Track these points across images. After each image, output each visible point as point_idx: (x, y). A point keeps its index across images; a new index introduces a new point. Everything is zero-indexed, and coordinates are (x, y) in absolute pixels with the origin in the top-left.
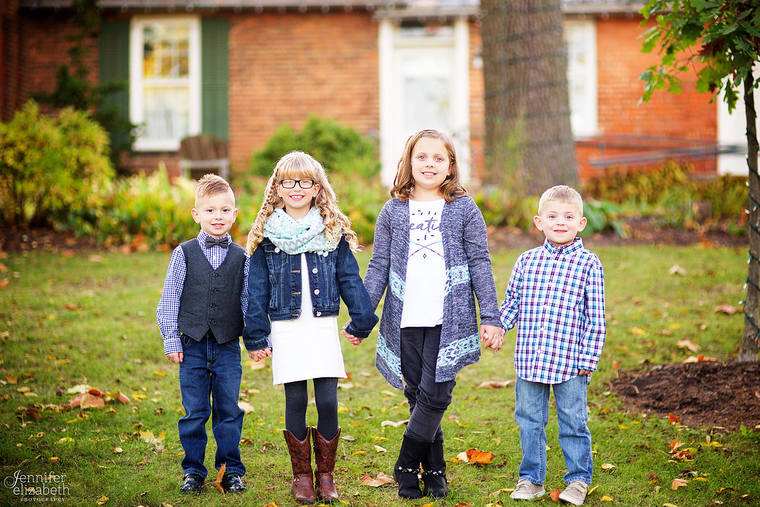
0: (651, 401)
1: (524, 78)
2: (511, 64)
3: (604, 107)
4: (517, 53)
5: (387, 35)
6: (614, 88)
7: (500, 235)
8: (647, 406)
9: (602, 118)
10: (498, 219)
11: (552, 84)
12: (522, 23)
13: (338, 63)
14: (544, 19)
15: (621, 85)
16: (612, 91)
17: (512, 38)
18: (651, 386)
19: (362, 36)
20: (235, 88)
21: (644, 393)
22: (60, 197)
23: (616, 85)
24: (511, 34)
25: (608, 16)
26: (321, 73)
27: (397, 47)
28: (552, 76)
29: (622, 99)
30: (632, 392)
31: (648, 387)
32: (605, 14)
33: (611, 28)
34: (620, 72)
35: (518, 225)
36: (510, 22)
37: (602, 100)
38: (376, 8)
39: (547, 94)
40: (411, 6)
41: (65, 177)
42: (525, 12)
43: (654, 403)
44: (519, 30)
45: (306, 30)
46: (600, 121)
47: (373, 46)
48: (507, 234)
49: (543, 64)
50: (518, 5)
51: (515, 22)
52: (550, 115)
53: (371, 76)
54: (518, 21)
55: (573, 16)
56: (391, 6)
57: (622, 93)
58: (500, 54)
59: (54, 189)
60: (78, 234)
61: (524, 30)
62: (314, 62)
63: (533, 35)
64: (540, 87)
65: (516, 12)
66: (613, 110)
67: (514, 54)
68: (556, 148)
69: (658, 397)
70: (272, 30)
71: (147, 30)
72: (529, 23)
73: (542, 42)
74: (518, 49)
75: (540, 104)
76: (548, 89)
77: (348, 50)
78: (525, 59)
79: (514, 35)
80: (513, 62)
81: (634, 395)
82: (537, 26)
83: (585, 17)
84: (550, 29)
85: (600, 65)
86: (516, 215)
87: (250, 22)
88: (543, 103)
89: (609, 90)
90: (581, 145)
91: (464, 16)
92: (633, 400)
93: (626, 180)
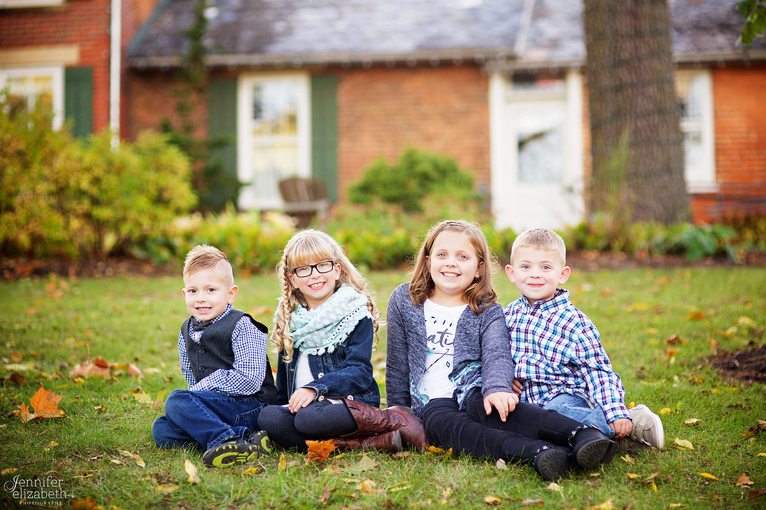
0: (753, 373)
1: (631, 105)
2: (617, 91)
3: (722, 158)
4: (624, 79)
5: (498, 89)
6: (731, 138)
7: (604, 259)
8: (747, 378)
9: (719, 169)
10: (601, 244)
11: (661, 111)
12: (629, 48)
13: (449, 118)
14: (651, 44)
15: (738, 136)
16: (730, 141)
17: (618, 63)
18: (753, 359)
19: (472, 90)
20: (344, 145)
21: (745, 366)
22: (138, 224)
23: (733, 136)
24: (617, 59)
25: (724, 65)
26: (432, 127)
27: (508, 101)
28: (661, 102)
29: (740, 149)
30: (732, 365)
31: (750, 359)
32: (721, 62)
33: (726, 77)
34: (738, 122)
35: (623, 249)
36: (616, 47)
37: (719, 151)
38: (487, 60)
39: (656, 122)
40: (520, 58)
41: (143, 202)
42: (631, 36)
43: (757, 374)
44: (625, 55)
45: (416, 85)
46: (717, 172)
47: (483, 100)
48: (611, 259)
49: (652, 90)
50: (624, 29)
51: (621, 47)
52: (659, 144)
53: (482, 132)
54: (624, 46)
55: (686, 65)
56: (501, 58)
57: (740, 144)
58: (606, 81)
59: (132, 215)
60: (155, 261)
61: (631, 55)
62: (424, 117)
63: (640, 60)
64: (649, 115)
65: (622, 36)
66: (731, 161)
67: (621, 80)
68: (666, 178)
69: (761, 368)
70: (382, 85)
71: (257, 89)
72: (636, 47)
73: (650, 67)
74: (625, 75)
75: (649, 133)
76: (657, 117)
77: (458, 105)
78: (633, 85)
79: (620, 61)
80: (619, 88)
81: (734, 368)
82: (644, 51)
83: (700, 66)
84: (658, 53)
85: (717, 115)
86: (621, 238)
87: (359, 79)
88: (652, 132)
89: (727, 141)
90: (699, 197)
91: (576, 68)
92: (732, 372)
93: (744, 225)
